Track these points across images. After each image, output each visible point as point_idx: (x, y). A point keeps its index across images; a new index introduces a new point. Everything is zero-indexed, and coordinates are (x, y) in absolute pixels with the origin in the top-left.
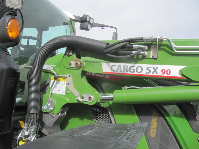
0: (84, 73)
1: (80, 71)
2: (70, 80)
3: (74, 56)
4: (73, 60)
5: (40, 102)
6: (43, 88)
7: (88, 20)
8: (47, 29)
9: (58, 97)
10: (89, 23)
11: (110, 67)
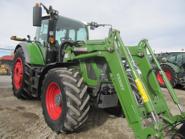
0: (72, 51)
2: (69, 53)
10: (94, 26)
11: (76, 49)
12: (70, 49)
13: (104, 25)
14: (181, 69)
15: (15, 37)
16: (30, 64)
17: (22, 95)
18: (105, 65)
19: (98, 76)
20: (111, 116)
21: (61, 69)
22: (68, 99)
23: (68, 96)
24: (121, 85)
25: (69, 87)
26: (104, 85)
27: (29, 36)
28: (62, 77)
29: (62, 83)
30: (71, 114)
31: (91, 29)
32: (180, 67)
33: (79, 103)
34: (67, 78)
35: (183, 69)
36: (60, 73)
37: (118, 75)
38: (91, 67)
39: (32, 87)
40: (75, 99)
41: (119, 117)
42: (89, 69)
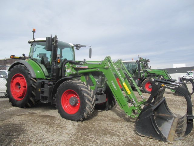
0: (73, 68)
1: (72, 67)
2: (70, 69)
3: (71, 64)
4: (71, 65)
5: (64, 74)
6: (65, 71)
7: (78, 46)
8: (64, 49)
9: (68, 73)
10: (78, 47)
11: (77, 66)
12: (72, 66)
13: (85, 46)
14: (133, 75)
15: (14, 56)
16: (35, 79)
17: (28, 104)
18: (100, 76)
19: (95, 83)
20: (99, 110)
21: (76, 80)
22: (86, 98)
23: (85, 96)
24: (115, 87)
25: (85, 91)
26: (99, 89)
27: (24, 55)
28: (79, 85)
29: (80, 89)
30: (88, 106)
31: (76, 49)
32: (132, 73)
33: (92, 100)
34: (82, 86)
35: (134, 74)
36: (76, 83)
37: (112, 81)
38: (89, 78)
39: (41, 96)
40: (90, 98)
41: (104, 110)
42: (87, 79)
